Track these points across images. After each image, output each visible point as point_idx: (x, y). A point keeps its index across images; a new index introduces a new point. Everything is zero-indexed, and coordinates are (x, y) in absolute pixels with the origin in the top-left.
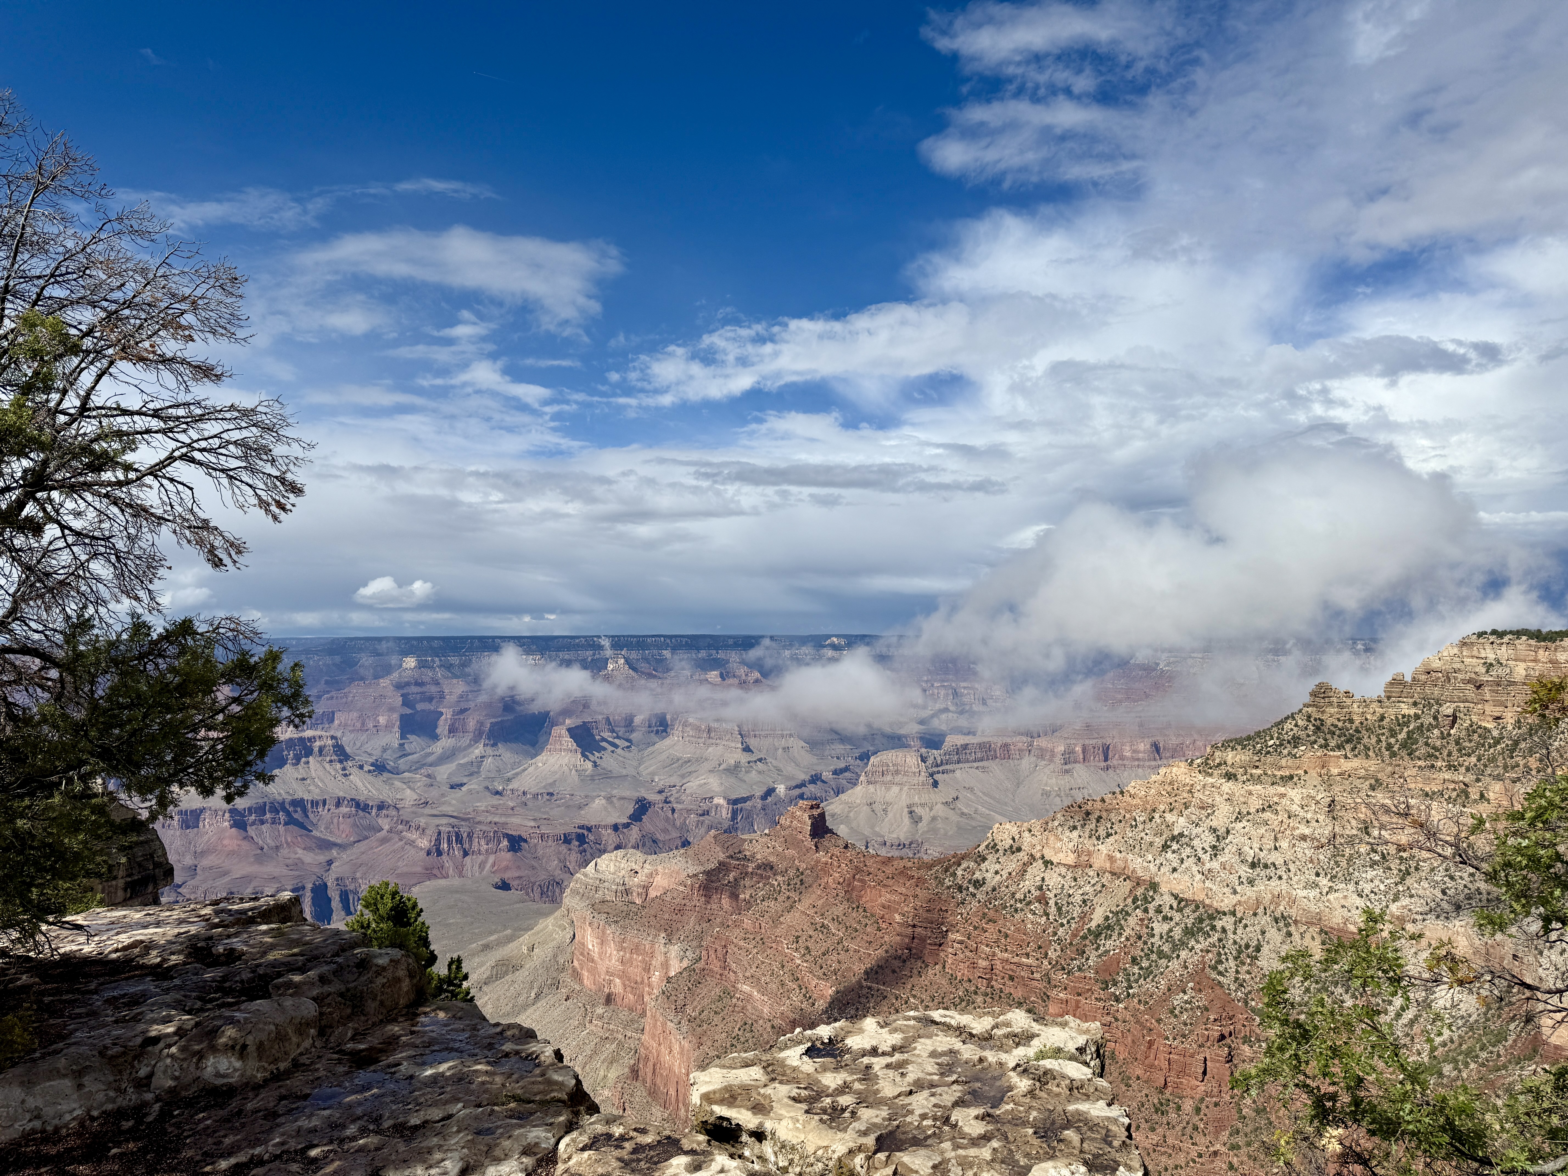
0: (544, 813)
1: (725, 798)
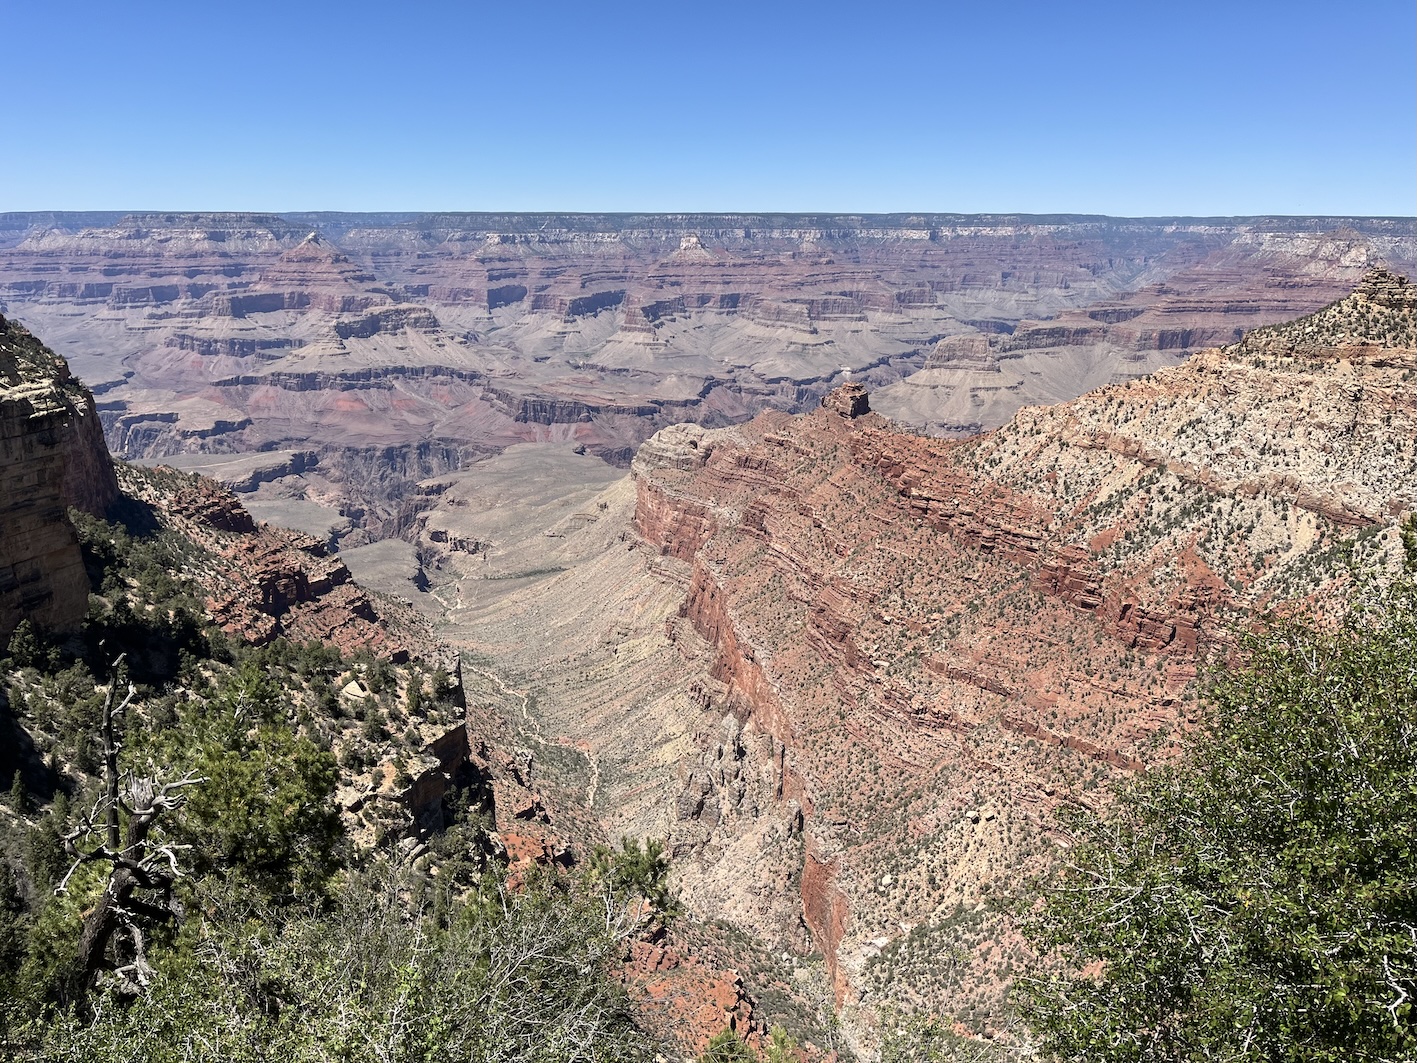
1: (791, 379)
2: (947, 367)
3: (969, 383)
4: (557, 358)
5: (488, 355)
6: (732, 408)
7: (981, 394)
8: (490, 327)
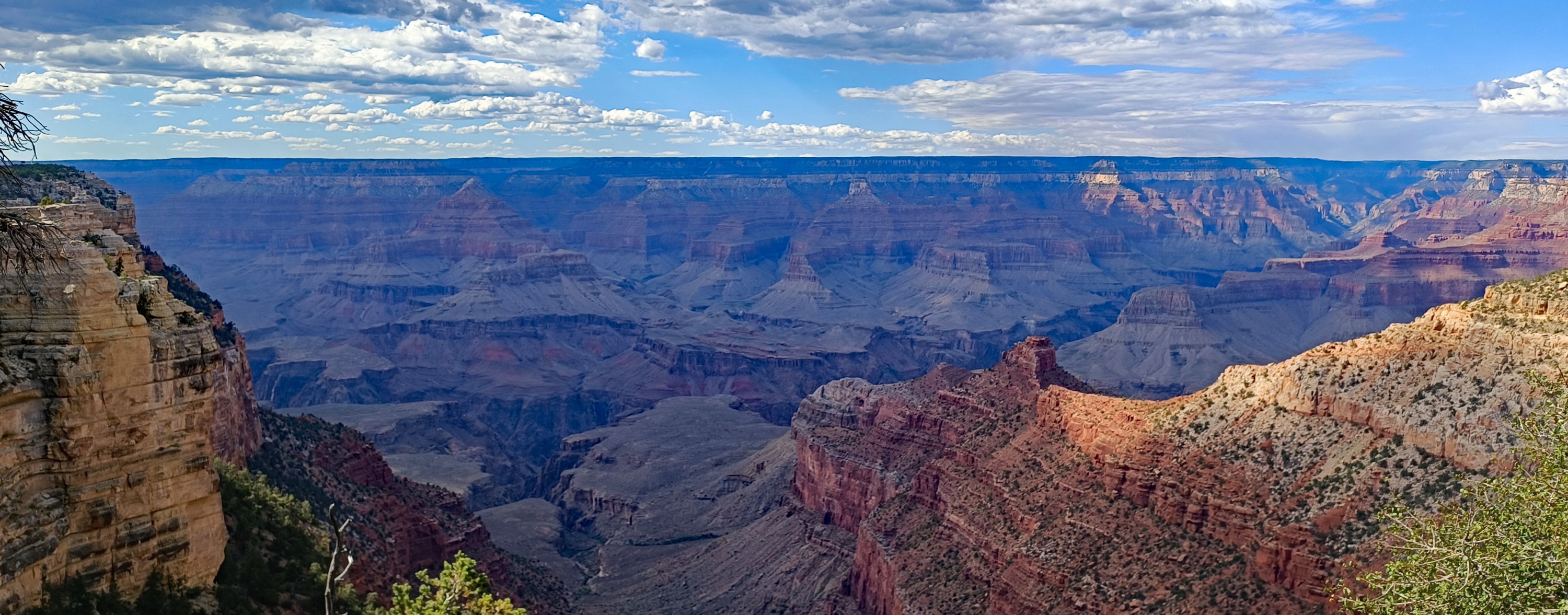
0: (783, 338)
1: (968, 332)
2: (1146, 322)
3: (1169, 340)
4: (716, 308)
5: (643, 304)
6: (903, 362)
7: (1183, 352)
8: (647, 275)
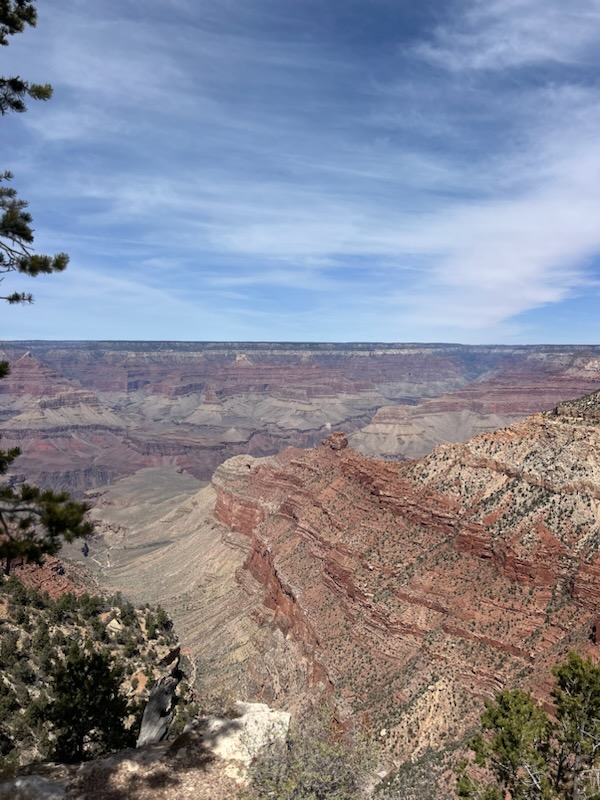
0: (203, 435)
2: (384, 423)
3: (396, 432)
4: (166, 419)
5: (127, 418)
6: (266, 446)
7: (403, 438)
8: (128, 403)
